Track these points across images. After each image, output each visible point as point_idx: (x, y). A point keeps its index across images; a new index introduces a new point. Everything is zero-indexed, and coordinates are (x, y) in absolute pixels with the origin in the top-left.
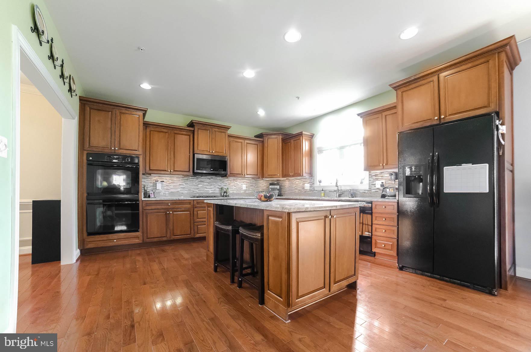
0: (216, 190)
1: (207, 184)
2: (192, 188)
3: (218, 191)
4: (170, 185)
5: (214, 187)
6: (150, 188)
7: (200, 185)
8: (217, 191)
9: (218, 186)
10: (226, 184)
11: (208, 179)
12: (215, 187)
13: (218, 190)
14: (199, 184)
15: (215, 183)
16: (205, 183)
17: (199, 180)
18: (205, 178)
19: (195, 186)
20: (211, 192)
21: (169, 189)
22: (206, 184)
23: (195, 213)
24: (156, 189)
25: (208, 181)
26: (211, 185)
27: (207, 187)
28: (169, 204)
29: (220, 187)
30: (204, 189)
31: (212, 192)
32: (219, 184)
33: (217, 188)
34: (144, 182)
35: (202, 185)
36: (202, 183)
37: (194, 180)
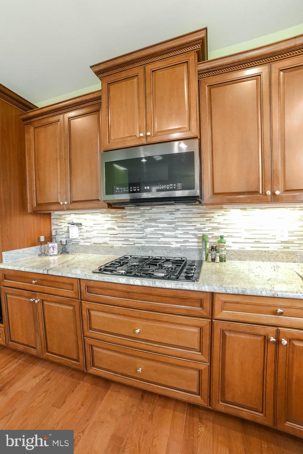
0: (190, 240)
1: (166, 225)
2: (132, 236)
3: (196, 244)
4: (92, 229)
5: (185, 233)
6: (64, 236)
7: (149, 230)
8: (193, 243)
9: (196, 229)
10: (219, 223)
11: (168, 214)
12: (187, 233)
13: (196, 240)
14: (146, 227)
15: (185, 224)
16: (162, 223)
17: (147, 216)
18: (159, 211)
19: (137, 230)
20: (175, 245)
21: (90, 238)
22: (160, 225)
23: (85, 313)
24: (69, 237)
25: (168, 217)
26: (175, 229)
27: (166, 233)
28: (34, 282)
29: (200, 234)
30: (159, 238)
31: (178, 245)
32: (199, 226)
33: (193, 234)
34: (57, 225)
35: (153, 229)
36: (153, 224)
37: (135, 217)
